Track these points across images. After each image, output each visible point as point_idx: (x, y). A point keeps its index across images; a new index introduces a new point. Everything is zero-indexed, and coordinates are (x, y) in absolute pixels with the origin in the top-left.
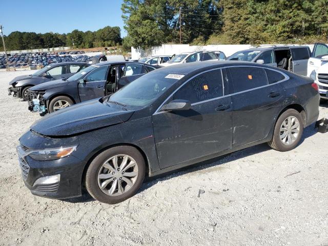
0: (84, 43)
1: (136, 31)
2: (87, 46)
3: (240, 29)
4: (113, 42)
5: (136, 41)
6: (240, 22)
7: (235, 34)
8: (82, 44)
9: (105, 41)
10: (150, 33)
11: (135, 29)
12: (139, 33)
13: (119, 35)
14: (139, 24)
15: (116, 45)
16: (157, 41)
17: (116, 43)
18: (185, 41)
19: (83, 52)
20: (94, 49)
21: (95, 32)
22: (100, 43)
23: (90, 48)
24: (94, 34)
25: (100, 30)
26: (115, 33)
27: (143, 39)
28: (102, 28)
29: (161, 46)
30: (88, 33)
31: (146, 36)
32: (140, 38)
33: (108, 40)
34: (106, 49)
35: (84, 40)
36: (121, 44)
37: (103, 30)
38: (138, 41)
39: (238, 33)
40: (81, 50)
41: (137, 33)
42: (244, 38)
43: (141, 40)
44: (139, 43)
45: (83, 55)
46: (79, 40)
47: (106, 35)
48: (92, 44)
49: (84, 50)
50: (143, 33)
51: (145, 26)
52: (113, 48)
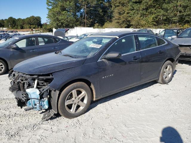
0: (17, 26)
1: (57, 18)
2: (19, 28)
3: (125, 19)
4: (37, 26)
5: (57, 24)
6: (125, 14)
7: (122, 22)
8: (16, 26)
9: (31, 25)
10: (67, 20)
11: (57, 17)
12: (59, 19)
13: (40, 22)
14: (59, 13)
15: (38, 28)
16: (71, 25)
17: (38, 27)
18: (88, 26)
19: (17, 32)
20: (24, 30)
21: (24, 19)
22: (28, 26)
23: (21, 29)
24: (23, 20)
25: (28, 18)
26: (37, 20)
27: (62, 23)
28: (29, 17)
29: (74, 28)
30: (19, 19)
31: (64, 21)
32: (60, 22)
33: (33, 25)
34: (32, 30)
35: (17, 24)
36: (41, 27)
37: (29, 18)
38: (59, 25)
39: (123, 22)
40: (15, 30)
41: (58, 19)
42: (127, 24)
43: (60, 24)
44: (59, 26)
45: (17, 33)
46: (14, 24)
47: (32, 21)
48: (23, 27)
49: (17, 30)
50: (62, 19)
51: (64, 15)
52: (37, 29)
